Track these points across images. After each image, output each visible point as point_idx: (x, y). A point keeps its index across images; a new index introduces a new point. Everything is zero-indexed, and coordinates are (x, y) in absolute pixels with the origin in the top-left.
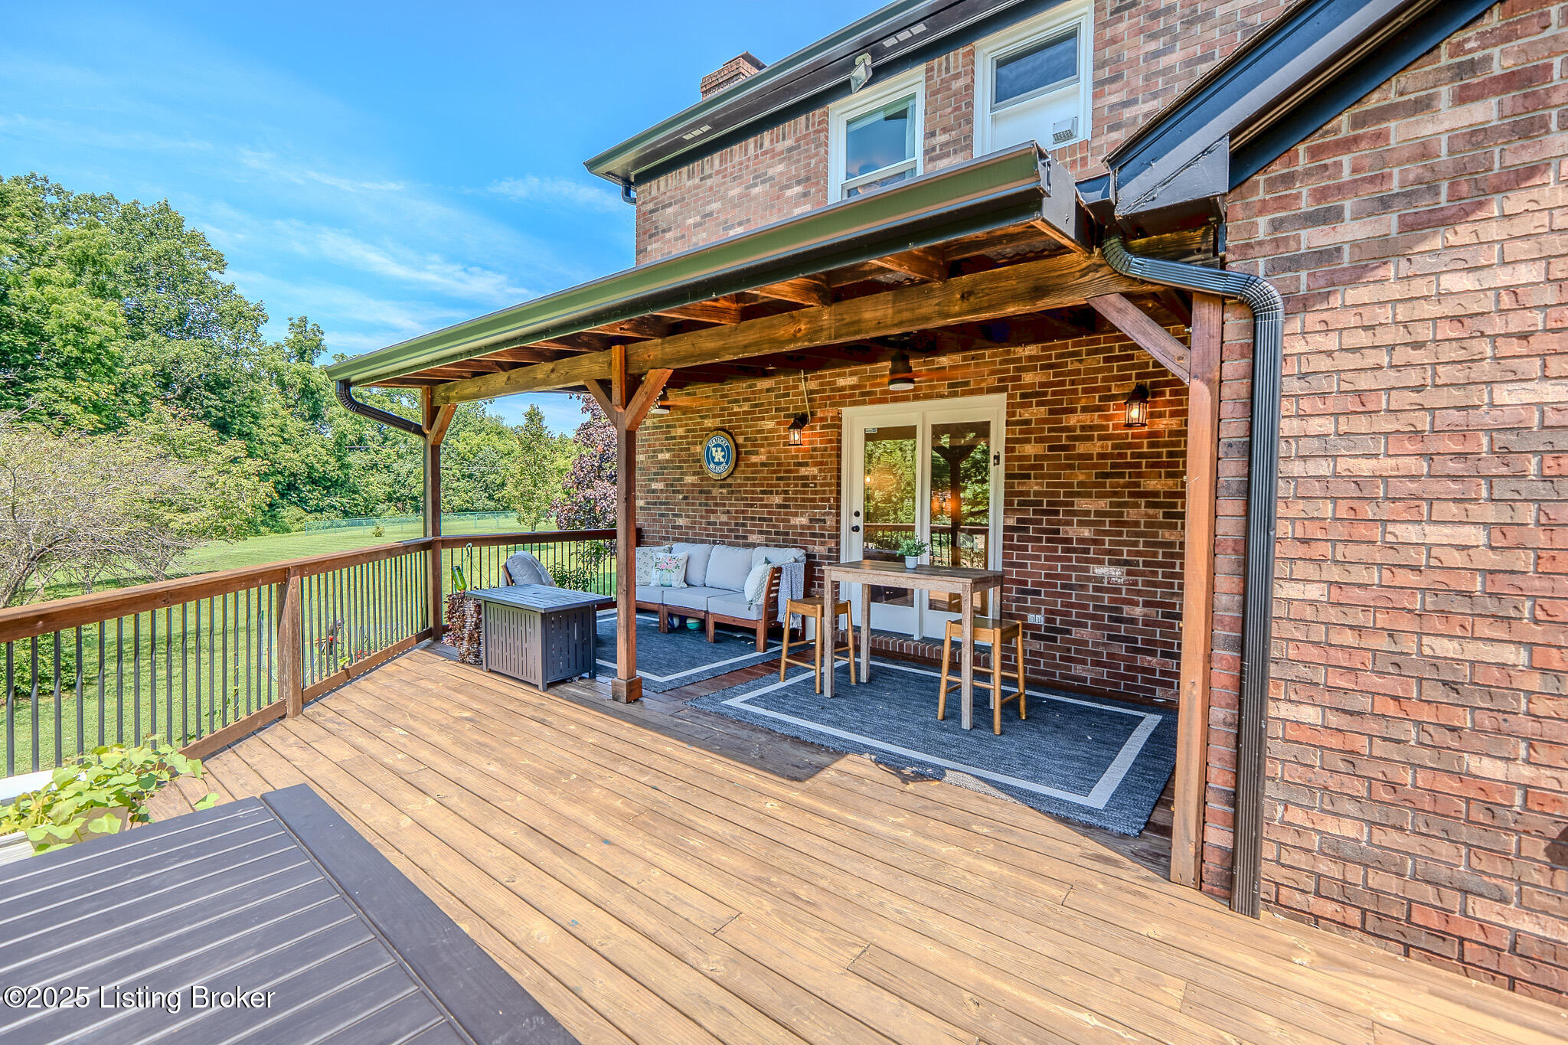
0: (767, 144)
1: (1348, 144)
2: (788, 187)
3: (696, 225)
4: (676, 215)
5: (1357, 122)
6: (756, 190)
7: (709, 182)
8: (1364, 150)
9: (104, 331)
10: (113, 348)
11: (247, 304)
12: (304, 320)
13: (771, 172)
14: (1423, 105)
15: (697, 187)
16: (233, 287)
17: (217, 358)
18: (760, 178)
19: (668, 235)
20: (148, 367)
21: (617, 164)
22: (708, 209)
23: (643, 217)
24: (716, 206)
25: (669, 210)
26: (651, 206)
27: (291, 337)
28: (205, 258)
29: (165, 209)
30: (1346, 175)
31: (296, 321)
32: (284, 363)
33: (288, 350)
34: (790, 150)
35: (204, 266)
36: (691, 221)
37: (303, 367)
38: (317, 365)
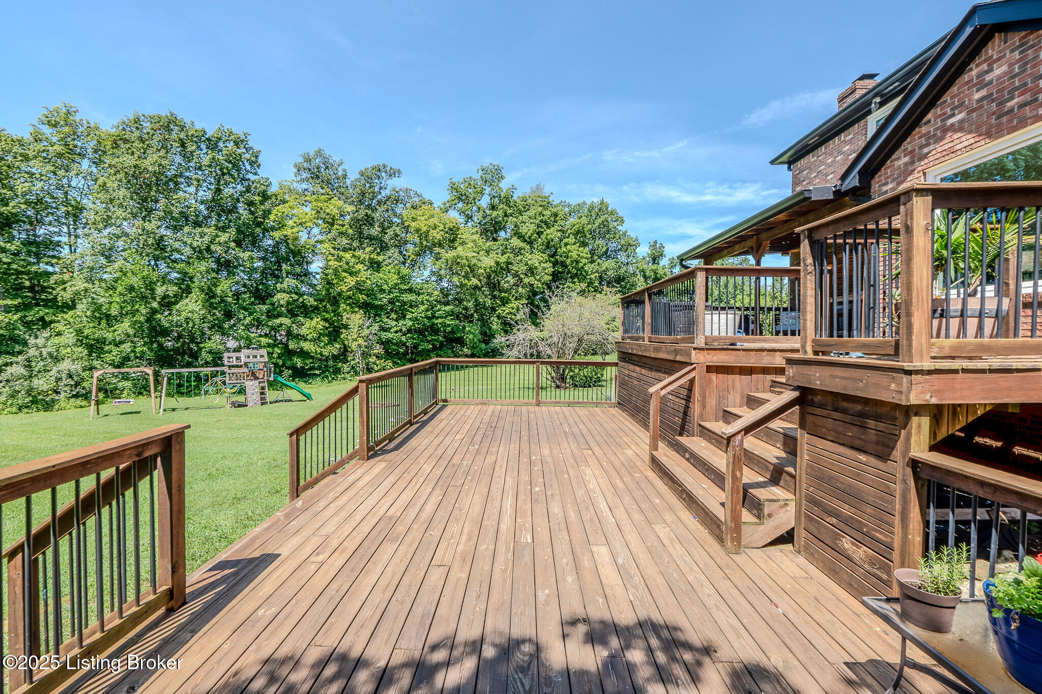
0: (842, 139)
1: (889, 168)
2: (851, 155)
3: (815, 177)
4: (807, 174)
5: (891, 162)
6: (838, 158)
7: (820, 158)
8: (891, 168)
9: (584, 261)
10: (586, 268)
11: (632, 238)
12: (656, 242)
13: (844, 150)
14: (899, 158)
15: (815, 161)
16: (626, 231)
17: (620, 267)
18: (840, 152)
19: (804, 183)
20: (597, 274)
21: (785, 158)
22: (820, 169)
23: (794, 176)
24: (822, 167)
25: (805, 172)
26: (798, 172)
27: (650, 252)
28: (616, 221)
29: (602, 203)
30: (889, 174)
31: (652, 243)
32: (646, 266)
33: (648, 259)
34: (851, 139)
35: (616, 224)
36: (813, 176)
37: (655, 267)
38: (661, 265)
